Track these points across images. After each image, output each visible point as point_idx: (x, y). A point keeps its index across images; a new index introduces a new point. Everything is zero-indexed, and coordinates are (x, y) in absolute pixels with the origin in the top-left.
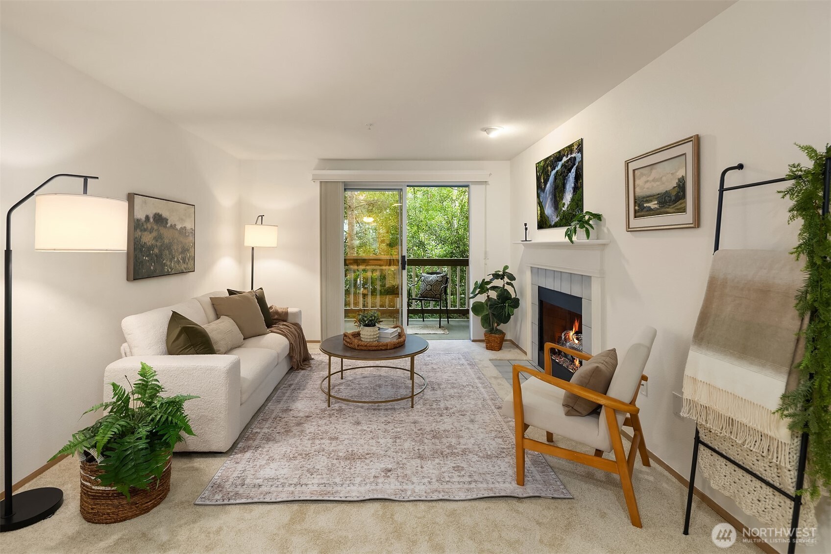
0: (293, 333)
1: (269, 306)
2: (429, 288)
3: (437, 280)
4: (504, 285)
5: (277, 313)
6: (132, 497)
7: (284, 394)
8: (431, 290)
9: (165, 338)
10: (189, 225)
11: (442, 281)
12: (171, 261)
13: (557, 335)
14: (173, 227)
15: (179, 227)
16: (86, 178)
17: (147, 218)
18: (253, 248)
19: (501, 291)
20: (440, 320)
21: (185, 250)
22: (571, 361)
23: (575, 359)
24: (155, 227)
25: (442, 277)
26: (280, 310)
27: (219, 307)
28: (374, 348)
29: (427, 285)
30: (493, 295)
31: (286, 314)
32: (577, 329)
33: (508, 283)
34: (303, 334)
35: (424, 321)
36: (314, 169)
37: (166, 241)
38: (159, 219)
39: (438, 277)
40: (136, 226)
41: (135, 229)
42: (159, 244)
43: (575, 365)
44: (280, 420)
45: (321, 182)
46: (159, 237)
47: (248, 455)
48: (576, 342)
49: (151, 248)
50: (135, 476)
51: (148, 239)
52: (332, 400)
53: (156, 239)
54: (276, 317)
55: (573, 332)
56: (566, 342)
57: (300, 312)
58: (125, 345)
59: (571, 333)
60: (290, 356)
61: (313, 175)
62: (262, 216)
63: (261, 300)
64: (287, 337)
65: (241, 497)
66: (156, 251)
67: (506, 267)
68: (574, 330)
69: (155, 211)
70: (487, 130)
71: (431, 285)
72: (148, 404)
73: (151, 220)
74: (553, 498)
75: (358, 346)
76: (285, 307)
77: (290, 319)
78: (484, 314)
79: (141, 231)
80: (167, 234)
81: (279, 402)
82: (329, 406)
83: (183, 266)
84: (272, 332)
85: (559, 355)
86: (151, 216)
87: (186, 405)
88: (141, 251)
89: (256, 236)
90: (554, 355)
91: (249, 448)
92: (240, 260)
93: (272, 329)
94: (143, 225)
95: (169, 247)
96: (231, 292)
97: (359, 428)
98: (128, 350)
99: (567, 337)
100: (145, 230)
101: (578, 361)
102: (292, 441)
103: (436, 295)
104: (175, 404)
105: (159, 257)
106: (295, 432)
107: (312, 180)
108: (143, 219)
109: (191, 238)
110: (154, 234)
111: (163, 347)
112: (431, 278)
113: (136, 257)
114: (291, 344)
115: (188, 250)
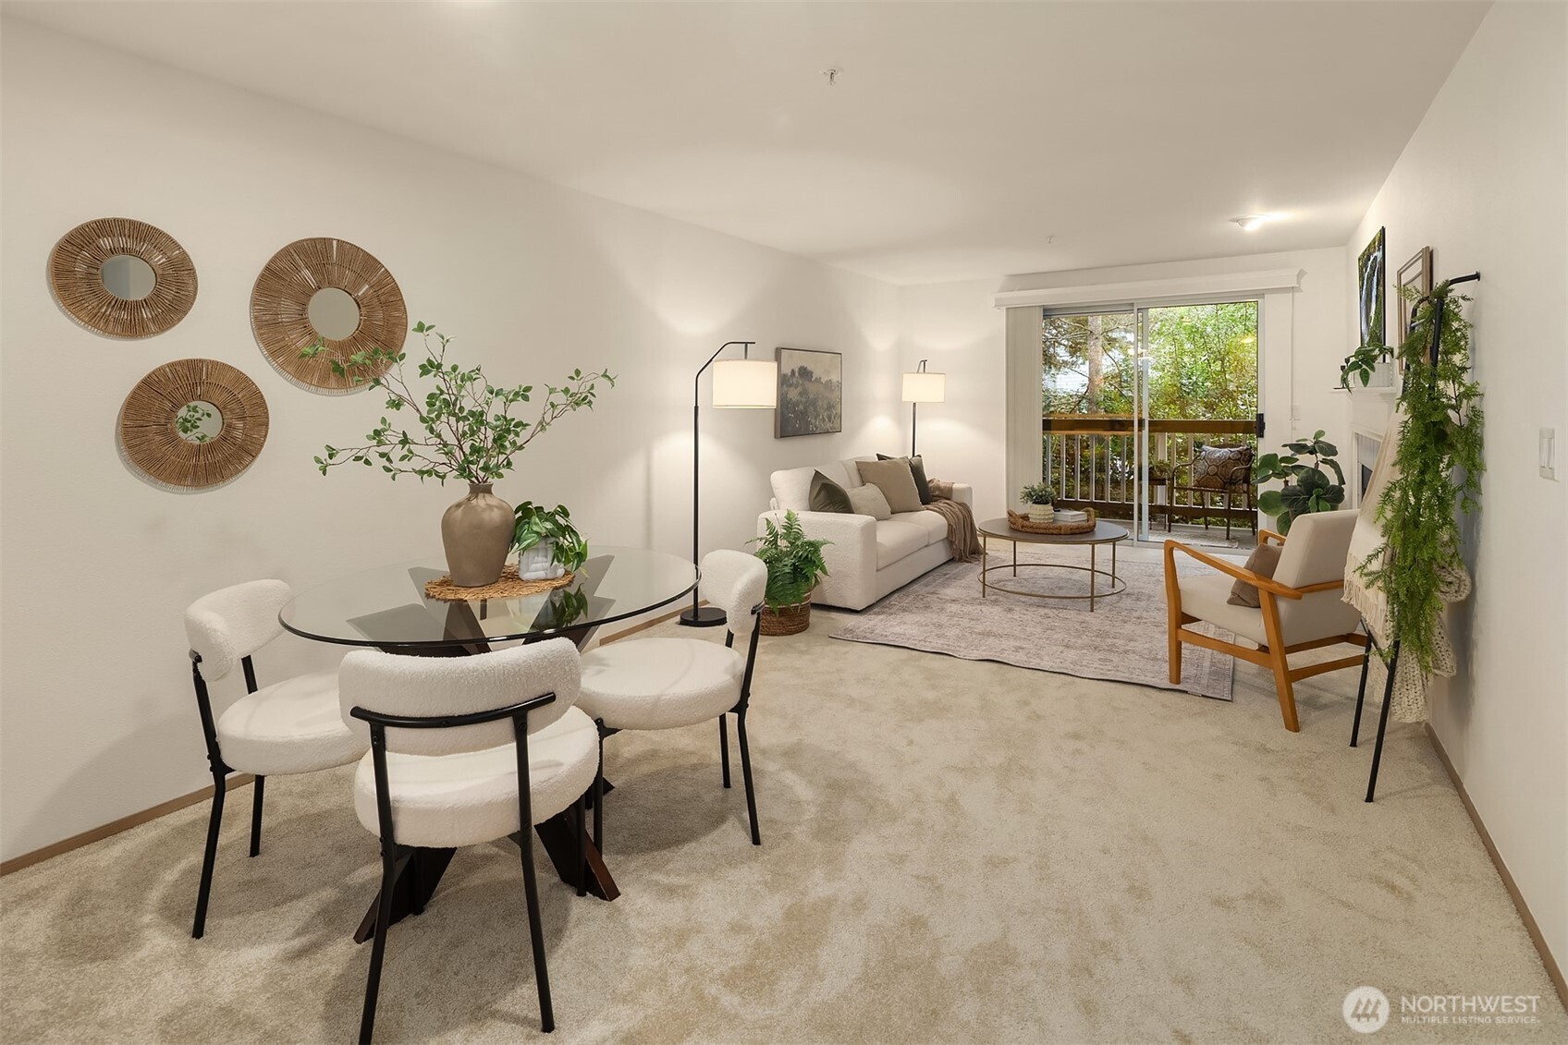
0: (955, 514)
1: (928, 479)
2: (1212, 470)
4: (1317, 465)
5: (938, 488)
6: (780, 616)
7: (935, 580)
8: (1216, 474)
9: (808, 496)
10: (835, 378)
12: (816, 419)
14: (819, 380)
15: (823, 380)
16: (746, 343)
17: (793, 371)
18: (914, 404)
19: (1307, 472)
21: (830, 407)
24: (801, 382)
25: (1240, 452)
26: (942, 485)
27: (865, 472)
28: (1042, 531)
29: (1210, 466)
30: (1293, 480)
31: (950, 490)
33: (1324, 462)
34: (971, 518)
35: (1207, 528)
36: (999, 292)
37: (811, 396)
38: (805, 373)
39: (1232, 452)
40: (783, 381)
41: (782, 385)
42: (804, 400)
44: (922, 599)
45: (1007, 309)
46: (804, 393)
47: (881, 617)
49: (796, 404)
50: (782, 593)
51: (793, 394)
52: (987, 589)
53: (801, 394)
54: (937, 493)
57: (970, 489)
58: (773, 499)
60: (949, 540)
61: (996, 300)
62: (925, 361)
63: (917, 471)
64: (944, 516)
65: (869, 639)
66: (801, 407)
67: (1319, 433)
69: (800, 364)
70: (1241, 221)
71: (1217, 467)
72: (792, 544)
73: (797, 374)
74: (1203, 696)
75: (1022, 527)
76: (950, 482)
77: (955, 497)
79: (787, 386)
80: (812, 388)
81: (927, 586)
82: (984, 596)
83: (829, 425)
84: (928, 509)
86: (796, 370)
87: (823, 550)
88: (787, 407)
89: (919, 388)
91: (883, 613)
92: (899, 420)
93: (929, 506)
94: (789, 380)
95: (814, 403)
96: (880, 457)
97: (1009, 616)
98: (776, 506)
100: (791, 385)
102: (929, 615)
104: (815, 546)
105: (804, 414)
106: (934, 609)
107: (996, 306)
108: (790, 374)
109: (838, 393)
110: (800, 389)
111: (806, 503)
112: (1218, 454)
113: (782, 413)
114: (949, 525)
115: (834, 407)
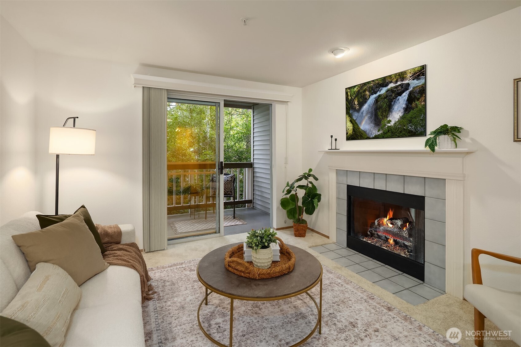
3: (228, 180)
4: (308, 184)
11: (231, 181)
13: (370, 222)
20: (234, 210)
22: (384, 240)
23: (389, 239)
31: (118, 233)
32: (391, 216)
39: (228, 177)
43: (389, 243)
45: (143, 88)
48: (391, 226)
55: (388, 219)
56: (379, 226)
59: (385, 220)
62: (75, 118)
67: (310, 170)
68: (388, 217)
78: (289, 208)
85: (371, 237)
90: (366, 237)
99: (381, 223)
101: (392, 240)
103: (227, 192)
